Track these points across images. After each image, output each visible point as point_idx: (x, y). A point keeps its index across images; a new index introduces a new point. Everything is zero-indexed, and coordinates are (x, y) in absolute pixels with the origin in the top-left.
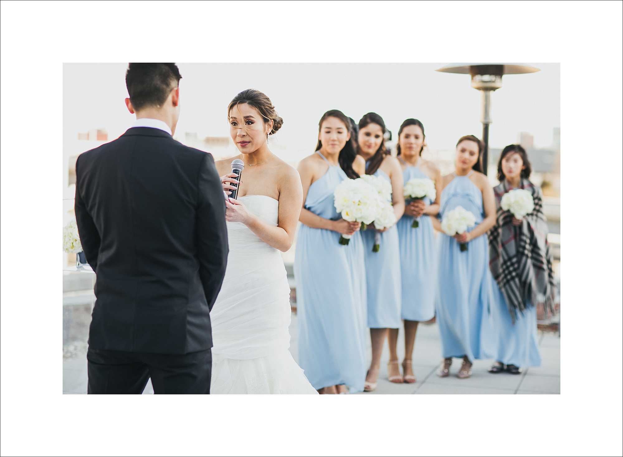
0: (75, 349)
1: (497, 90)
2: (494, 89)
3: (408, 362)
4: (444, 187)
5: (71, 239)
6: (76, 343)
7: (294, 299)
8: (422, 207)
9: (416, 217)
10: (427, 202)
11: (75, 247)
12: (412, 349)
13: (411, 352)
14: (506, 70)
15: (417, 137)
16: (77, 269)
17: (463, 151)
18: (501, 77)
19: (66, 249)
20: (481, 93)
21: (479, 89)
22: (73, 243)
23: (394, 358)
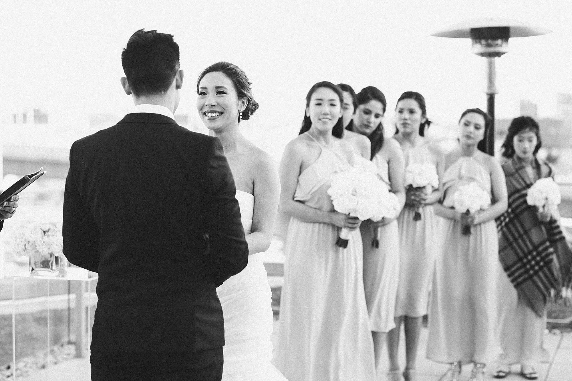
0: (25, 366)
1: (502, 56)
2: (498, 54)
3: (411, 371)
4: (446, 169)
5: (23, 240)
6: (26, 359)
7: (276, 301)
8: (424, 197)
9: (418, 208)
10: (429, 190)
11: (28, 249)
12: (415, 356)
13: (414, 359)
14: (512, 32)
15: (412, 112)
16: (30, 275)
17: (467, 124)
18: (507, 41)
19: (18, 252)
20: (485, 59)
21: (482, 55)
22: (25, 245)
23: (394, 367)
